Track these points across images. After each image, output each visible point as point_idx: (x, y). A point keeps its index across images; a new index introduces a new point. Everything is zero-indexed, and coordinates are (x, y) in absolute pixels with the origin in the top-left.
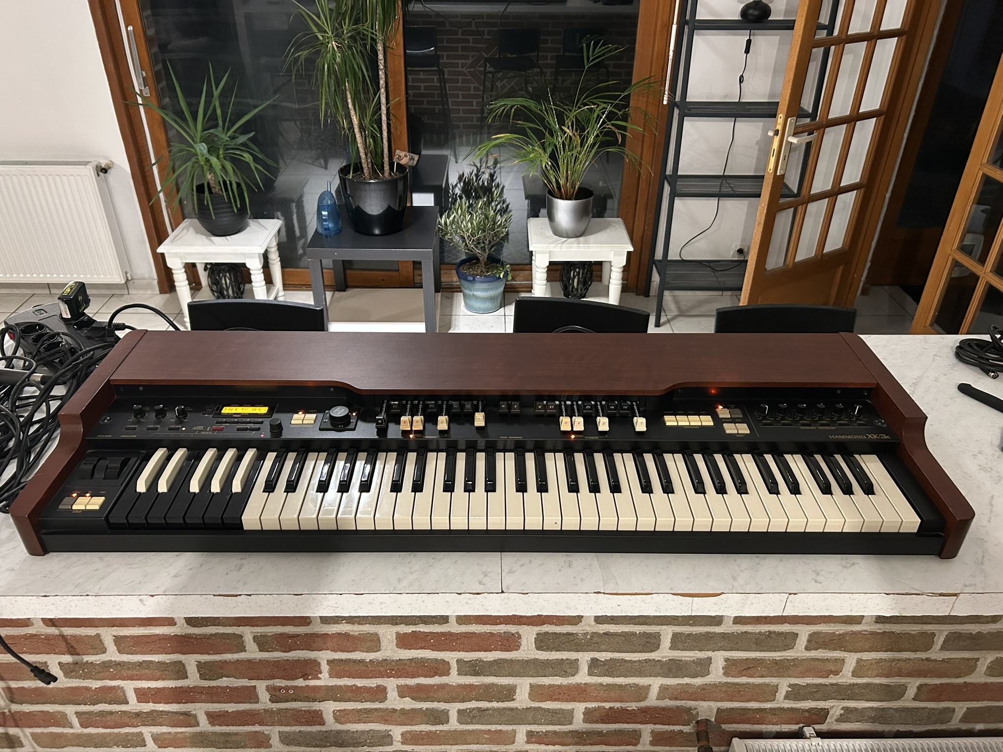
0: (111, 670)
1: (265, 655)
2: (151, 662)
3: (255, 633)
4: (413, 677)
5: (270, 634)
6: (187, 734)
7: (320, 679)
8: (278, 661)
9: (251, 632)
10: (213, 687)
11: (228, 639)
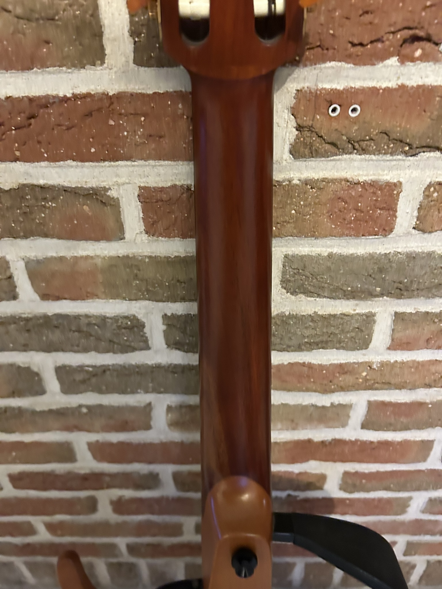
6: (99, 262)
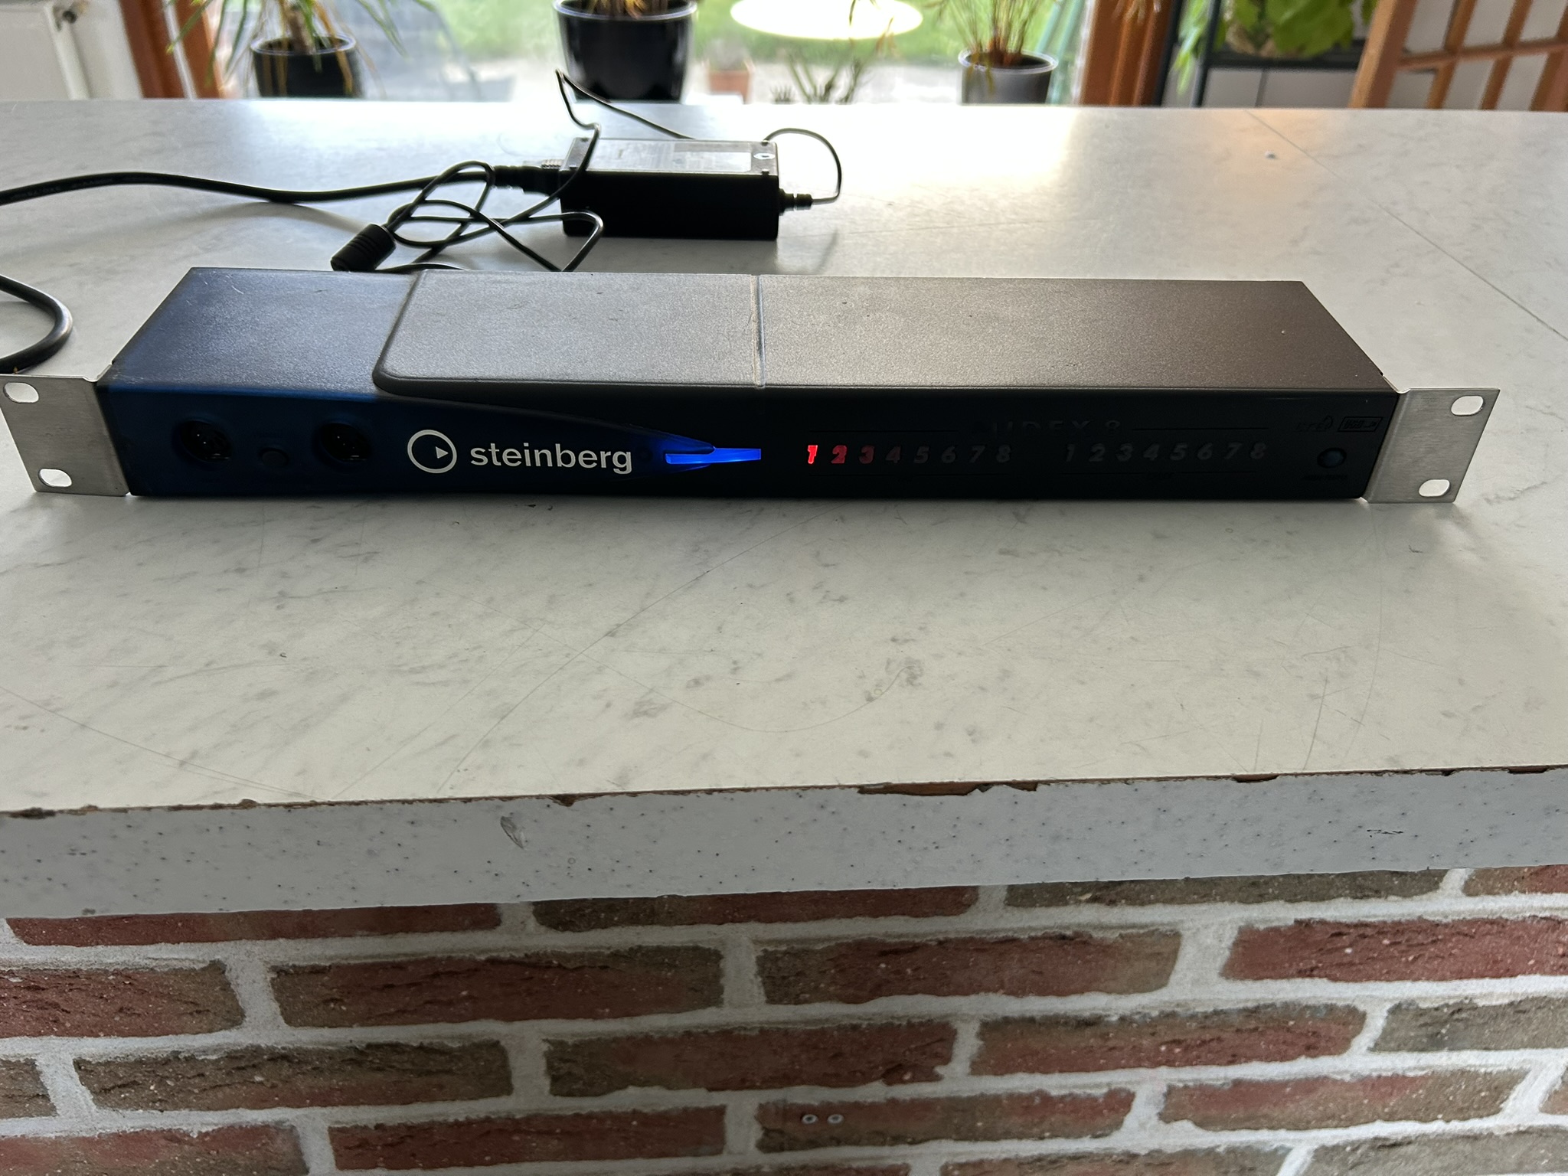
0: (258, 1079)
1: (784, 1013)
2: (395, 1047)
3: (770, 942)
4: (1233, 1060)
5: (819, 947)
7: (936, 1078)
8: (823, 1031)
9: (757, 942)
10: (590, 1116)
11: (671, 966)
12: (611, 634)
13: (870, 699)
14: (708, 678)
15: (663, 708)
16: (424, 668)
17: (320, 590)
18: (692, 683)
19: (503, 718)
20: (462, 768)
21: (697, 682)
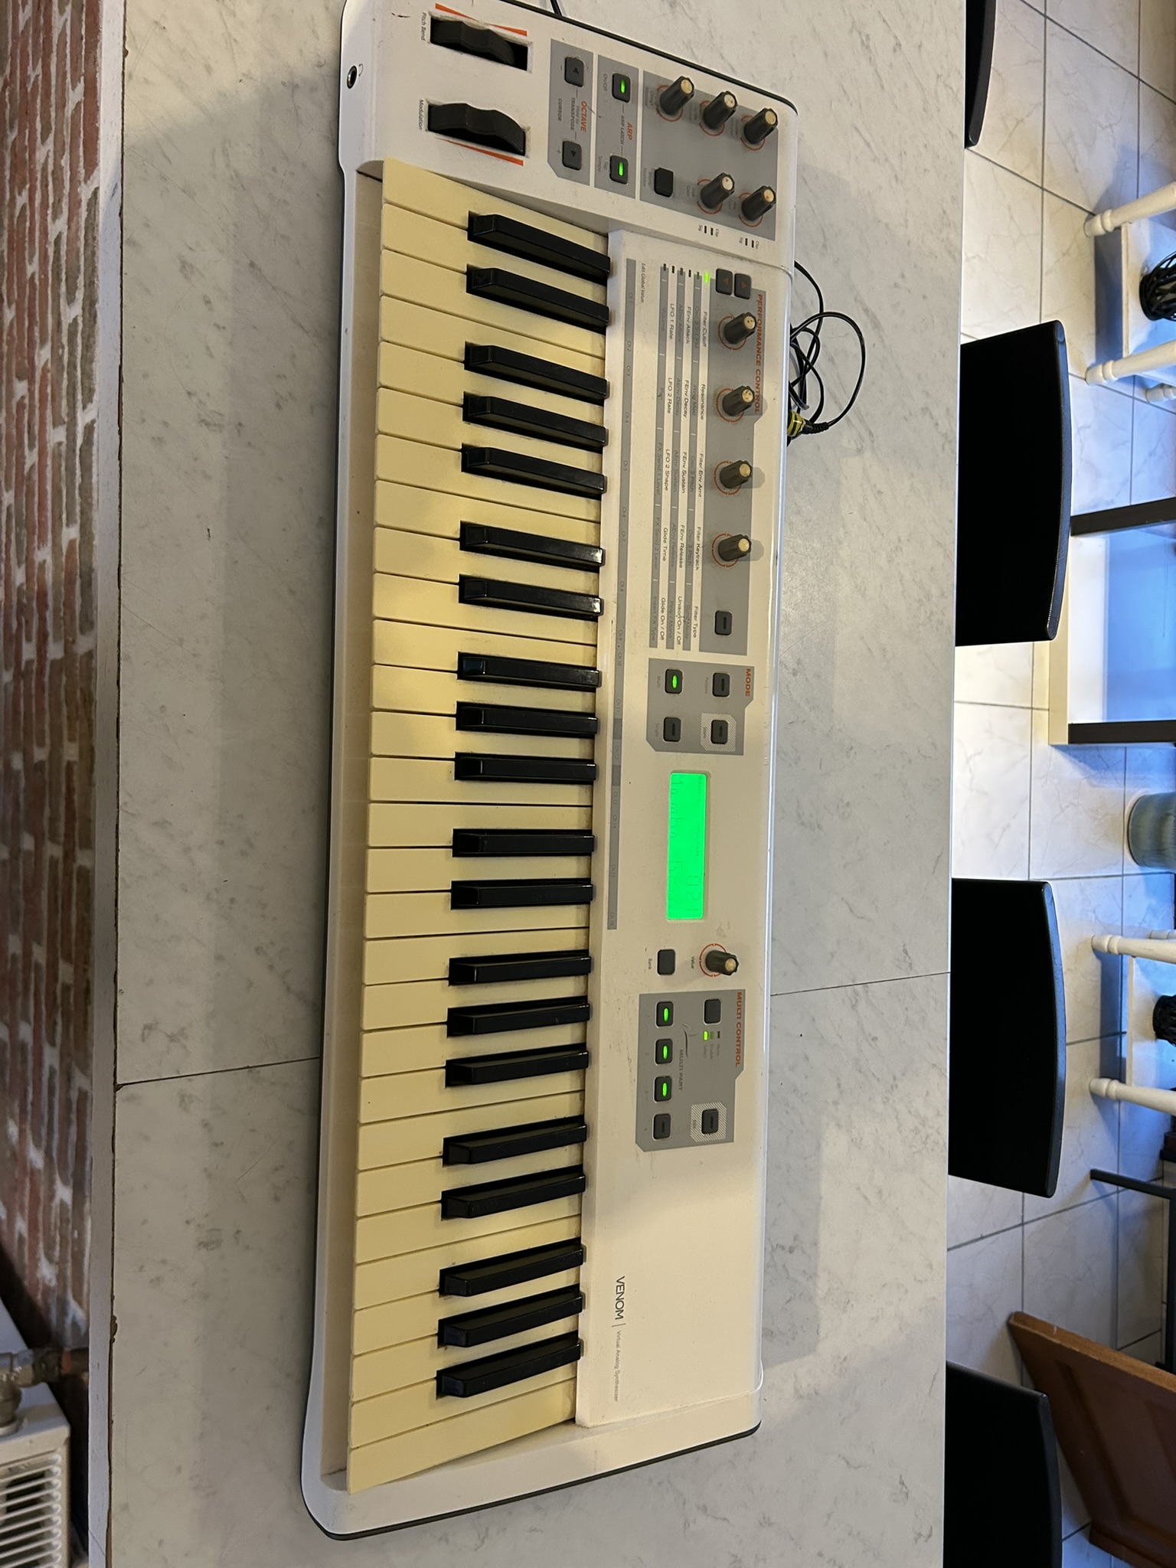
12: (252, 265)
13: (189, 394)
14: (211, 309)
15: (186, 277)
16: (228, 155)
17: (299, 107)
18: (207, 299)
19: (184, 191)
20: (145, 162)
21: (208, 302)
